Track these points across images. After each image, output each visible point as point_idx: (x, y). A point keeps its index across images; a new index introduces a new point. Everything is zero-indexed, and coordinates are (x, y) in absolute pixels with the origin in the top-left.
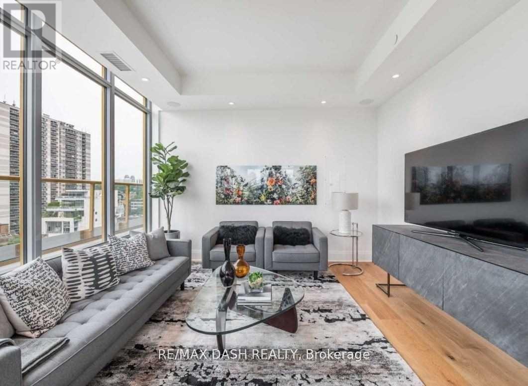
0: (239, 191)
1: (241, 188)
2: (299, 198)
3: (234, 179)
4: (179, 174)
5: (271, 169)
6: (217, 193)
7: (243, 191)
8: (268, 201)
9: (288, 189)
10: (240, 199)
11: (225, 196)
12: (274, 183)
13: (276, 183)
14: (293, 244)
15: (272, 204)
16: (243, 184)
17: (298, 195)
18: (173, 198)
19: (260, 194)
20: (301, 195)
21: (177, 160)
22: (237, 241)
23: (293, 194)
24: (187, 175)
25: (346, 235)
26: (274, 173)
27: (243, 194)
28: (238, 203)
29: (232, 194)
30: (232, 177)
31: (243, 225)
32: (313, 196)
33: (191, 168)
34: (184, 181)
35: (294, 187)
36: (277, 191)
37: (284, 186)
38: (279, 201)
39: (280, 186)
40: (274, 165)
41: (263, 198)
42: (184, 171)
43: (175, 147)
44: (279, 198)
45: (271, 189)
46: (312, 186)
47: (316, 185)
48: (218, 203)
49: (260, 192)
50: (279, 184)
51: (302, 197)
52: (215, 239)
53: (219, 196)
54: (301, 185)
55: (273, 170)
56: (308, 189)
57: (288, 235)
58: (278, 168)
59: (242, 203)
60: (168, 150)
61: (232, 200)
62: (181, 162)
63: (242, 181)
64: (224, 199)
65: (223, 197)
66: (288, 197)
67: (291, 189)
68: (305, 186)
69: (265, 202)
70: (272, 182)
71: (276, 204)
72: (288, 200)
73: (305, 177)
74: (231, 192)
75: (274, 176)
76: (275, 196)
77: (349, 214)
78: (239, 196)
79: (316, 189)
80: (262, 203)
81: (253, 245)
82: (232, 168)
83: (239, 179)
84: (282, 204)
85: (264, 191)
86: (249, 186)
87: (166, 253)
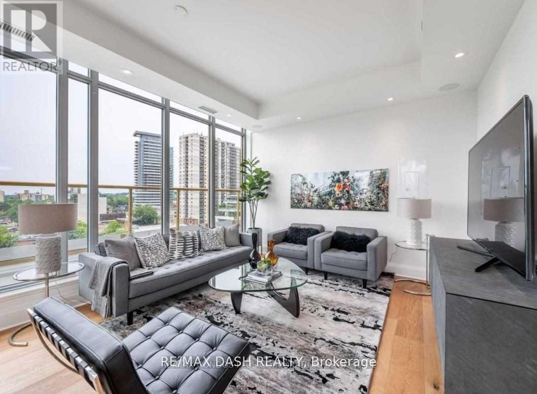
0: (309, 196)
1: (311, 194)
2: (368, 204)
3: (305, 185)
4: (261, 182)
5: (339, 175)
6: (292, 198)
7: (312, 196)
8: (336, 206)
9: (356, 194)
10: (310, 203)
11: (298, 200)
12: (341, 189)
13: (344, 188)
15: (340, 209)
16: (313, 190)
17: (367, 201)
18: (257, 202)
19: (328, 199)
20: (369, 201)
21: (261, 172)
22: (299, 241)
23: (361, 199)
24: (269, 183)
25: (413, 247)
26: (342, 178)
27: (313, 199)
28: (309, 208)
29: (304, 199)
30: (304, 184)
31: (307, 227)
32: (384, 202)
33: (273, 177)
34: (266, 188)
35: (362, 192)
36: (344, 196)
37: (351, 192)
38: (346, 207)
39: (348, 192)
40: (342, 171)
41: (331, 203)
42: (266, 180)
43: (258, 161)
44: (347, 204)
45: (338, 195)
46: (383, 191)
47: (387, 191)
48: (292, 207)
49: (327, 197)
50: (347, 189)
51: (372, 203)
52: (282, 237)
53: (293, 201)
54: (370, 191)
55: (341, 176)
56: (378, 194)
57: (345, 240)
58: (345, 174)
59: (311, 208)
60: (253, 163)
61: (303, 205)
62: (263, 173)
63: (312, 187)
64: (297, 203)
65: (296, 202)
66: (355, 203)
67: (359, 195)
68: (375, 191)
69: (333, 208)
70: (340, 188)
71: (344, 210)
72: (355, 206)
73: (375, 182)
74: (302, 197)
75: (342, 181)
76: (343, 201)
77: (420, 223)
78: (309, 201)
79: (387, 194)
80: (330, 208)
82: (304, 175)
83: (309, 186)
84: (350, 210)
85: (332, 197)
86: (318, 191)
87: (238, 242)
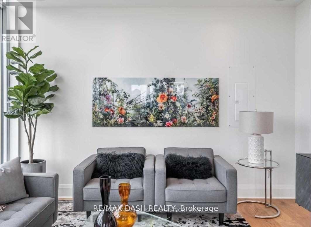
0: (121, 109)
1: (125, 106)
2: (197, 119)
3: (115, 94)
4: (44, 87)
5: (162, 82)
6: (94, 112)
7: (126, 110)
8: (159, 122)
9: (183, 107)
10: (123, 119)
11: (105, 115)
12: (165, 100)
13: (168, 99)
14: (191, 177)
15: (164, 126)
16: (127, 101)
17: (196, 115)
18: (36, 118)
19: (148, 113)
20: (199, 115)
21: (43, 70)
22: (119, 174)
23: (189, 113)
24: (55, 88)
25: (257, 166)
26: (166, 87)
27: (126, 113)
28: (121, 125)
29: (113, 114)
30: (113, 92)
31: (126, 152)
32: (214, 116)
33: (61, 80)
34: (51, 96)
35: (190, 104)
36: (169, 109)
37: (178, 104)
38: (171, 123)
39: (174, 103)
40: (166, 77)
41: (152, 119)
42: (52, 84)
43: (40, 53)
44: (173, 119)
45: (161, 107)
46: (213, 103)
47: (218, 103)
48: (95, 124)
49: (148, 110)
50: (172, 100)
51: (201, 117)
52: (90, 172)
53: (97, 116)
54: (199, 103)
55: (164, 83)
56: (208, 106)
57: (184, 166)
58: (170, 81)
59: (125, 125)
60: (29, 56)
61: (112, 121)
62: (47, 72)
63: (125, 97)
64: (102, 119)
65: (102, 117)
66: (183, 117)
67: (187, 107)
68: (205, 103)
69: (155, 124)
70: (163, 99)
71: (168, 126)
72: (183, 121)
73: (204, 93)
74: (112, 110)
75: (166, 91)
76: (167, 116)
77: (262, 139)
78: (122, 116)
79: (218, 107)
80: (151, 125)
81: (139, 179)
82: (113, 81)
83: (122, 95)
84: (175, 126)
85: (153, 110)
86: (134, 103)
87: (23, 193)
